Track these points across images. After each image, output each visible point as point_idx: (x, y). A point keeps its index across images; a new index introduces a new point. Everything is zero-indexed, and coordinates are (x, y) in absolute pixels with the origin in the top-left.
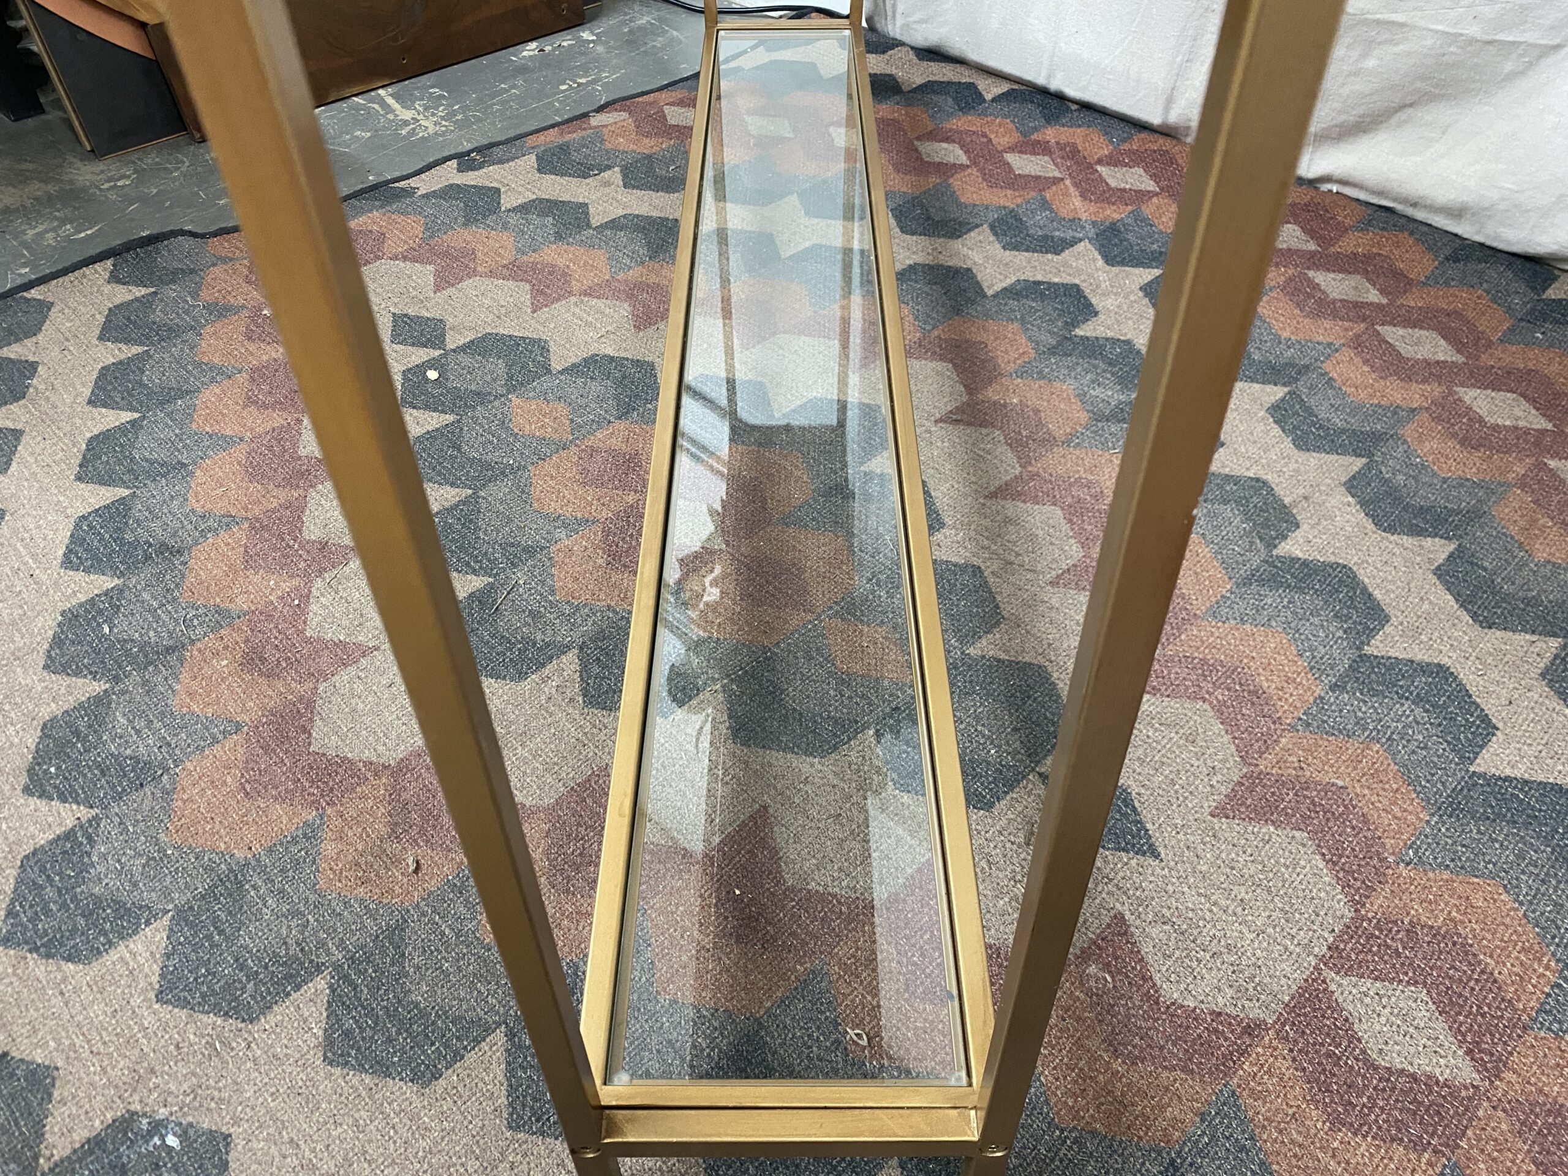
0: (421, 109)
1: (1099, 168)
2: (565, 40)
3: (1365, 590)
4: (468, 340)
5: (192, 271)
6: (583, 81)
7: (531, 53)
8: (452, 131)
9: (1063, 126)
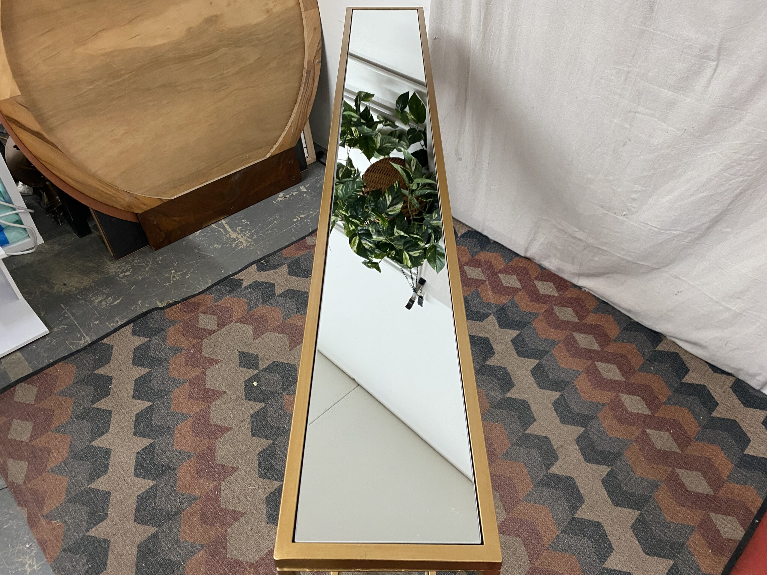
0: (239, 232)
1: (499, 275)
2: (293, 191)
3: (577, 489)
4: (267, 365)
5: (163, 330)
6: (302, 216)
7: (281, 199)
8: (253, 245)
9: (487, 251)
